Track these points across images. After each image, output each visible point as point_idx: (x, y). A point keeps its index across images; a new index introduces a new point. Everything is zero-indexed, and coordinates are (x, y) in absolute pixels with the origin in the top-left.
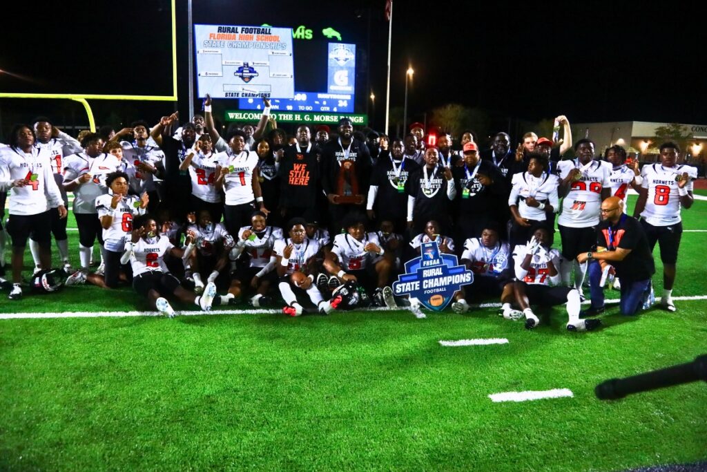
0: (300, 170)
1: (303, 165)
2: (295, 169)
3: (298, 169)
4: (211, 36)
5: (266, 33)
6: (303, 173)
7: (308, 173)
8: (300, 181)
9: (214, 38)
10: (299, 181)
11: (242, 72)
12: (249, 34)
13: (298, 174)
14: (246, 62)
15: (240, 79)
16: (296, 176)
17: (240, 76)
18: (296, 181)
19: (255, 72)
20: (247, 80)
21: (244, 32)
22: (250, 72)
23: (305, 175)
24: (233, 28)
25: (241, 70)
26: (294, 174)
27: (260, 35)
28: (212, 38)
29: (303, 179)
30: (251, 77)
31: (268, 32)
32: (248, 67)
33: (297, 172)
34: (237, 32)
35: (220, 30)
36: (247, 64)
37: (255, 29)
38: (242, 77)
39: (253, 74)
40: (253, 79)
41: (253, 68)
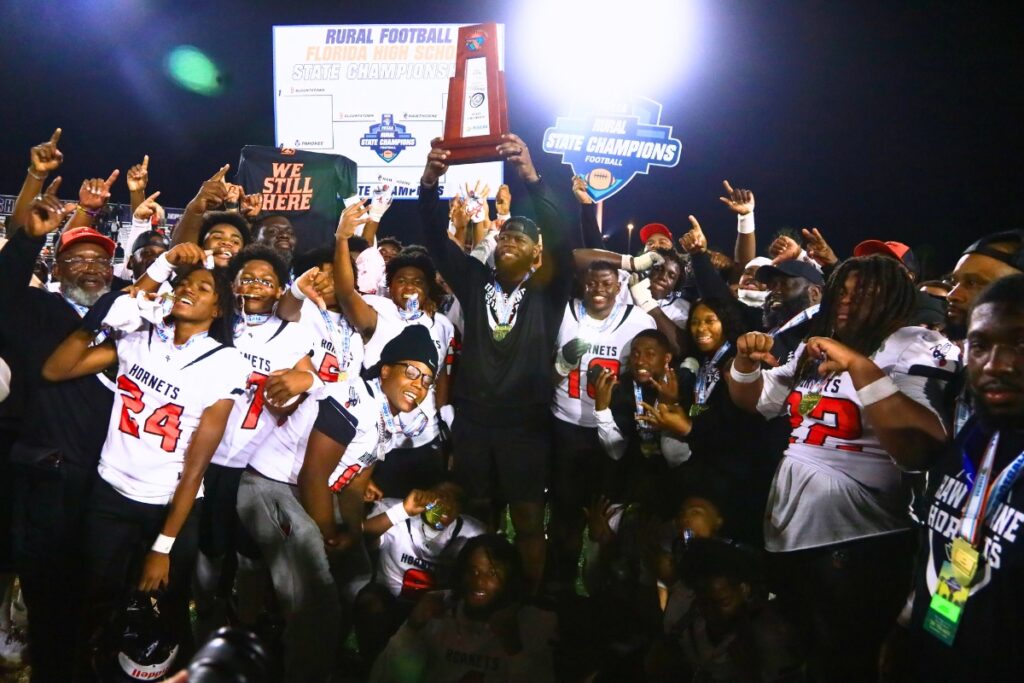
0: (288, 175)
1: (296, 165)
2: (276, 174)
3: (283, 175)
4: (309, 54)
5: (440, 41)
6: (297, 181)
7: (308, 180)
8: (291, 203)
9: (317, 58)
10: (287, 200)
11: (378, 137)
12: (397, 43)
13: (284, 186)
14: (388, 112)
15: (374, 152)
16: (279, 190)
17: (373, 147)
18: (281, 201)
19: (410, 137)
20: (388, 155)
21: (386, 40)
22: (397, 136)
23: (301, 186)
24: (362, 31)
25: (375, 132)
26: (275, 185)
27: (425, 44)
28: (312, 58)
29: (298, 197)
30: (398, 149)
31: (443, 37)
32: (391, 124)
33: (280, 182)
34: (371, 42)
35: (330, 37)
36: (391, 118)
37: (413, 31)
38: (378, 149)
39: (404, 142)
40: (402, 152)
41: (403, 128)
